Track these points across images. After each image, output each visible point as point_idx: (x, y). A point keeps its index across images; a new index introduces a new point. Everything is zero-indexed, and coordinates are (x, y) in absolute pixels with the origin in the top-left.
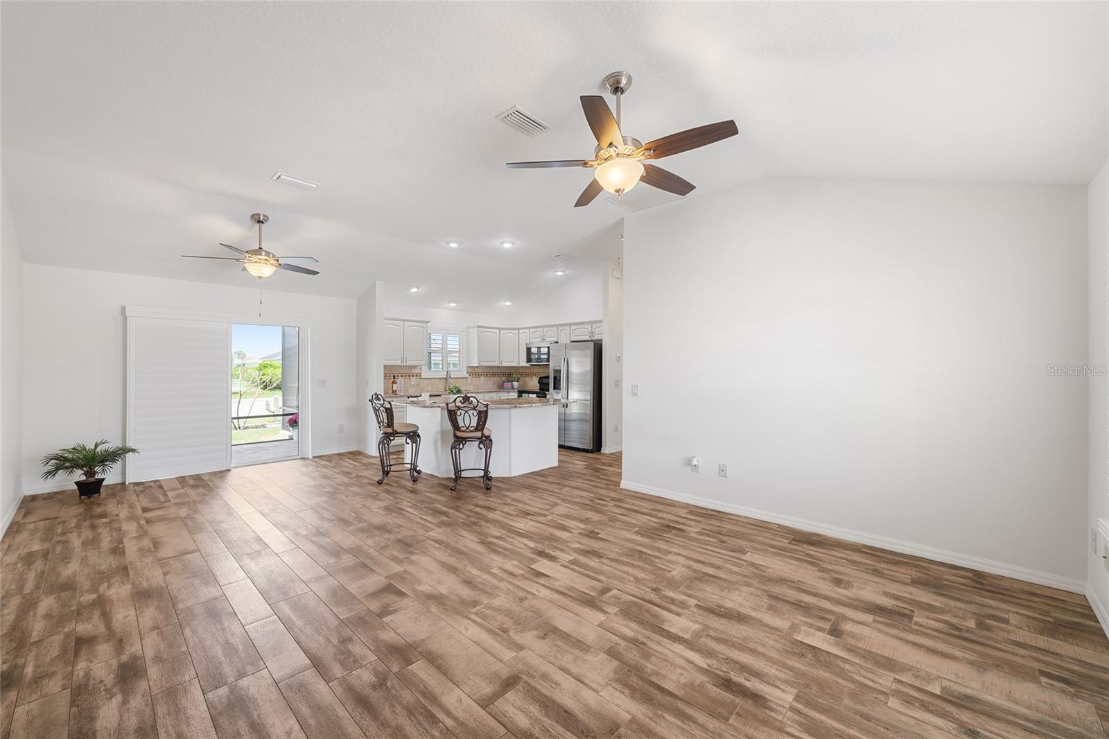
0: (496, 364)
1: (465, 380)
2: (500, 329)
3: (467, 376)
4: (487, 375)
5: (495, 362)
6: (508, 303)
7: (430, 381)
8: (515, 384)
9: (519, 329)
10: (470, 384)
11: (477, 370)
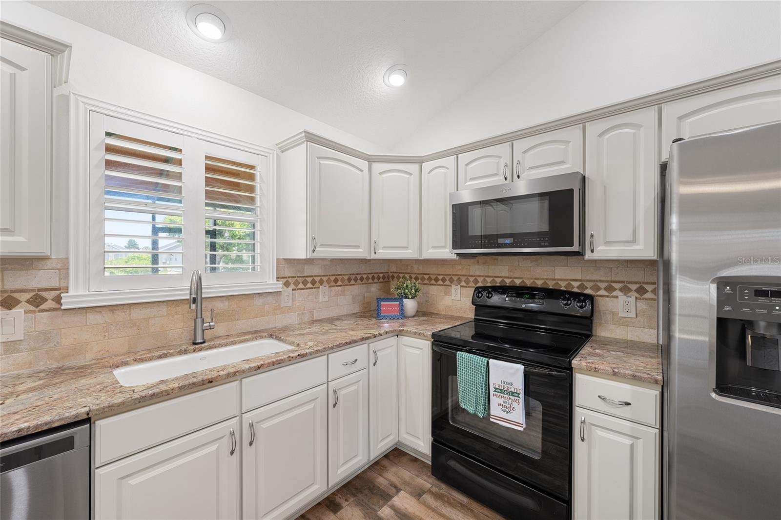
0: (361, 253)
1: (270, 299)
2: (371, 160)
3: (278, 286)
4: (335, 281)
5: (358, 247)
6: (397, 80)
7: (121, 316)
8: (410, 305)
9: (419, 161)
10: (289, 309)
11: (308, 271)
